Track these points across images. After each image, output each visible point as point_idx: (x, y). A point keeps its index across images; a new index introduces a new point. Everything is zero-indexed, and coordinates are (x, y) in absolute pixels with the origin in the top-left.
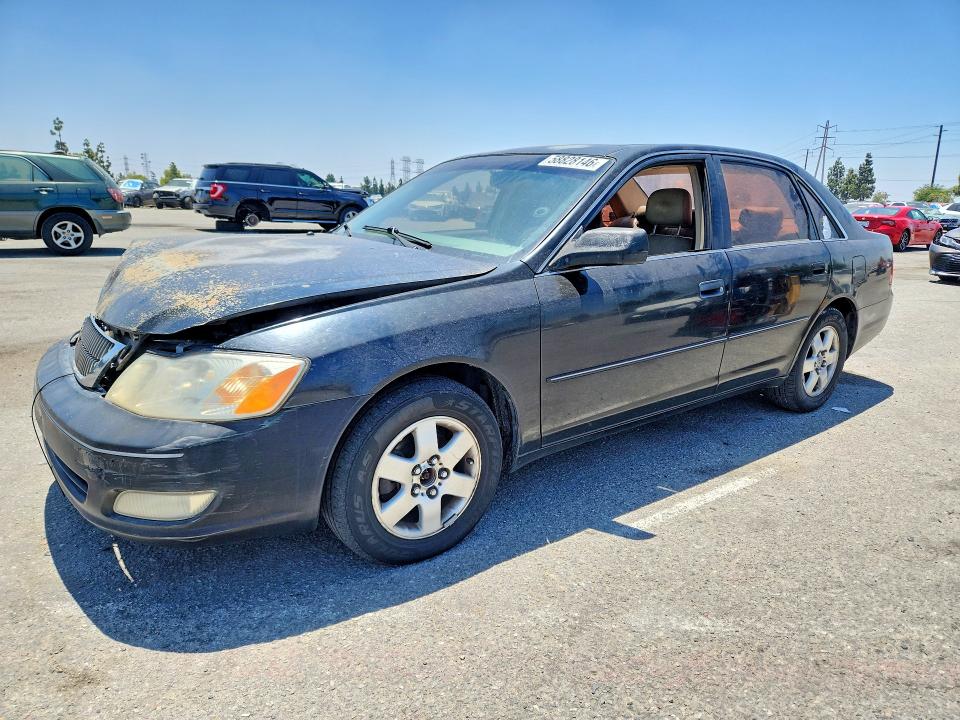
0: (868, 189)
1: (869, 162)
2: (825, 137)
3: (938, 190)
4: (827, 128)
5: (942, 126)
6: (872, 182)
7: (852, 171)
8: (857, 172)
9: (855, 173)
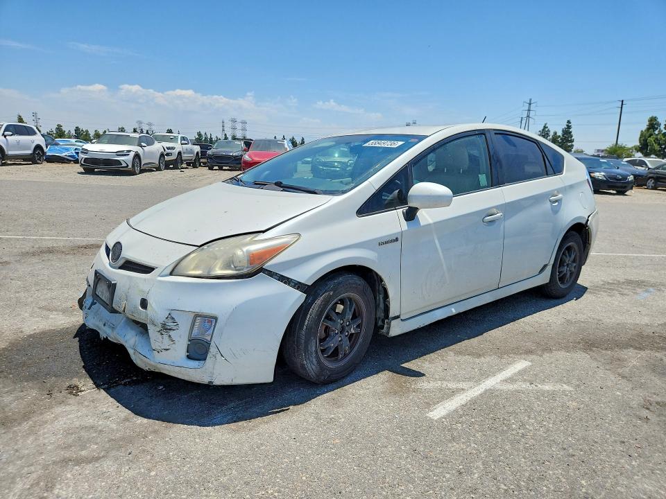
0: (569, 146)
1: (569, 127)
2: (529, 110)
3: (622, 148)
4: (530, 104)
5: (622, 101)
6: (572, 141)
7: (555, 133)
8: (560, 133)
9: (558, 134)
